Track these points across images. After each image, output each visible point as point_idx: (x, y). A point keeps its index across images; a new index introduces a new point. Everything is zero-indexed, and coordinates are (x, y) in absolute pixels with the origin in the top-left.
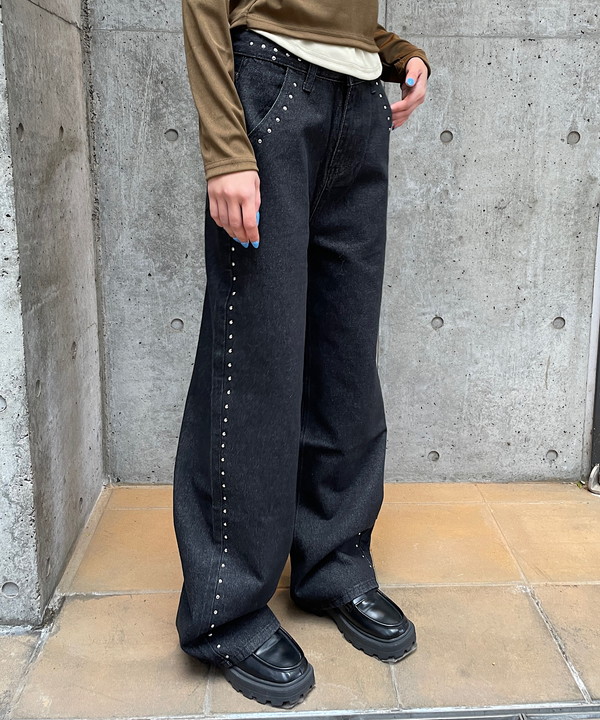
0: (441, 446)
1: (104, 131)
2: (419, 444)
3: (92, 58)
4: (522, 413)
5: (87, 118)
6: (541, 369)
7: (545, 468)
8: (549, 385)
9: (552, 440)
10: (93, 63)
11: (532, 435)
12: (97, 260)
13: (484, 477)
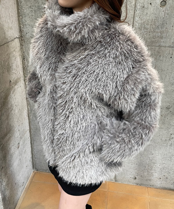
0: (137, 176)
1: (29, 72)
2: (130, 174)
3: (24, 47)
5: (23, 67)
10: (24, 49)
12: (28, 111)
13: (151, 186)
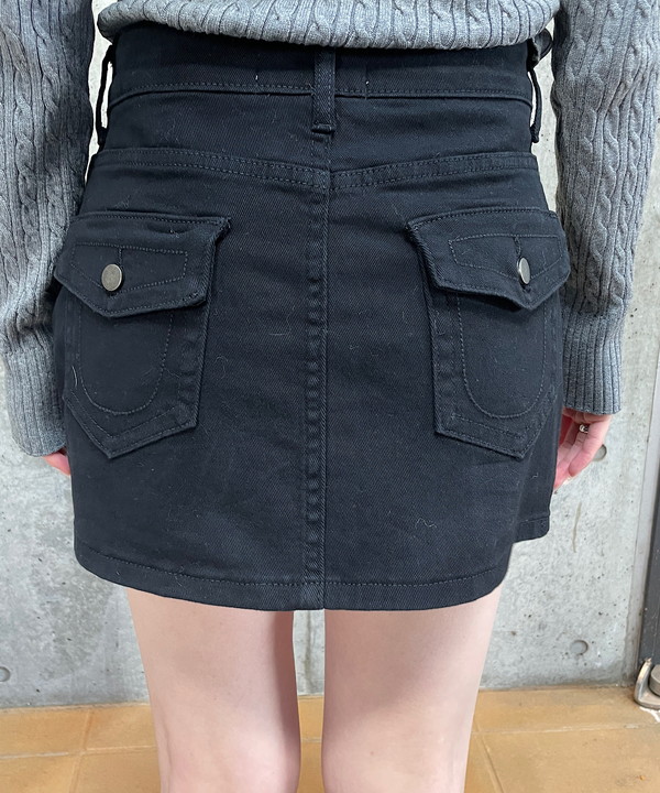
4: (536, 588)
6: (566, 523)
7: (568, 666)
8: (579, 545)
9: (580, 625)
11: (551, 619)
